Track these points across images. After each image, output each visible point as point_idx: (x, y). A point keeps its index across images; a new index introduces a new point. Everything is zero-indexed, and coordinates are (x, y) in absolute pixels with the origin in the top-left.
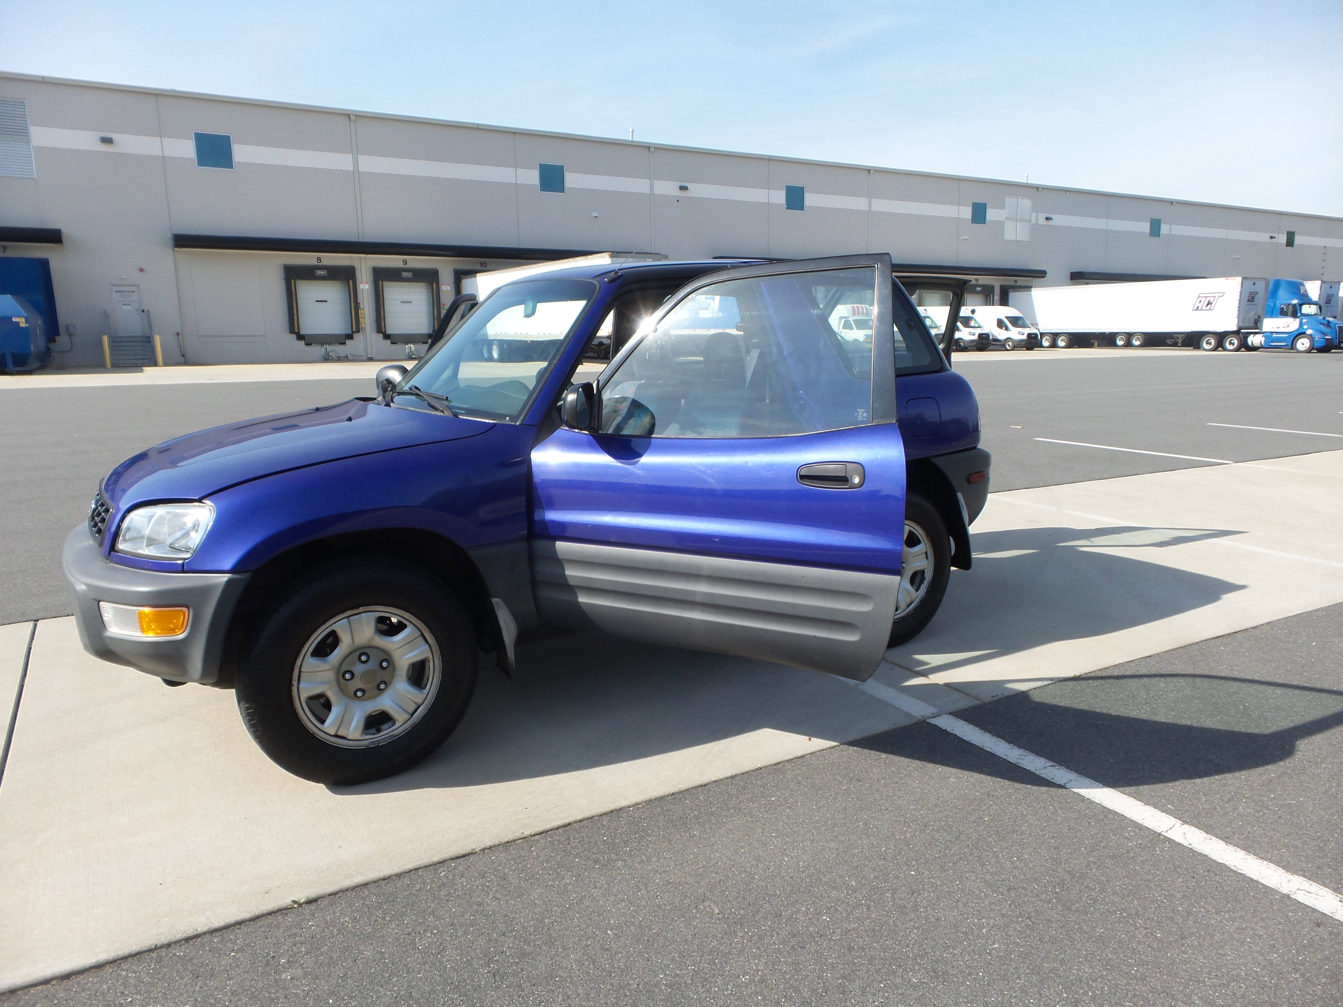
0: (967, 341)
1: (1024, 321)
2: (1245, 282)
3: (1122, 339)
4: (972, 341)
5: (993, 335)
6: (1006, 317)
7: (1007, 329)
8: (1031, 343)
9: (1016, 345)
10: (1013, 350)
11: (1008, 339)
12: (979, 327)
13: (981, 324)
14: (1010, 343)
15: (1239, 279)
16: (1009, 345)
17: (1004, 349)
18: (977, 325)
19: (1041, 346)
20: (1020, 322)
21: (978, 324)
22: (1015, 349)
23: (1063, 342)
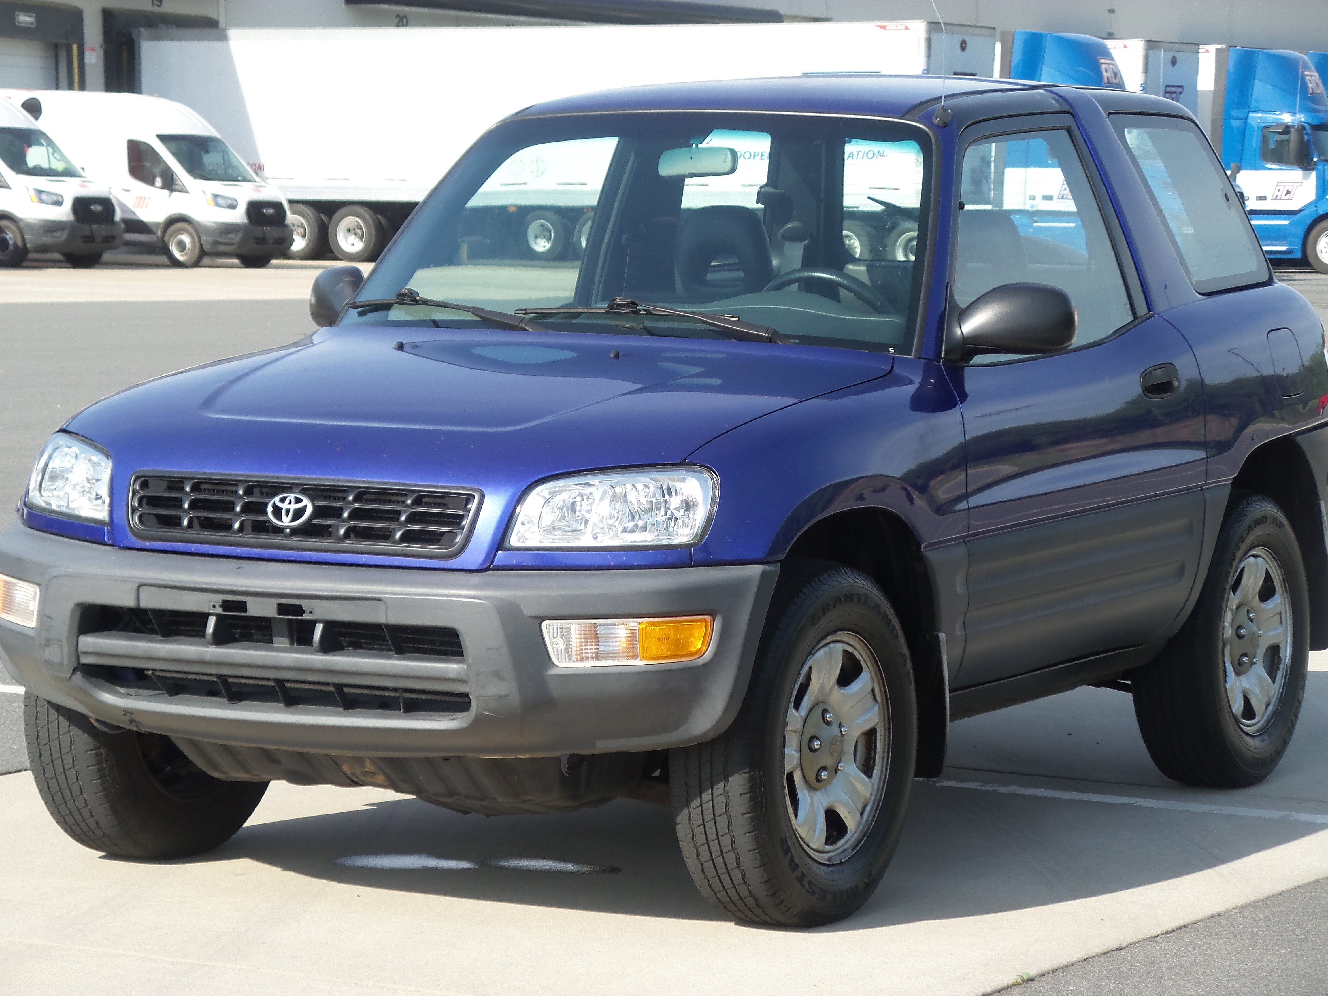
0: (30, 226)
1: (225, 152)
2: (935, 36)
3: (544, 233)
4: (52, 227)
5: (125, 209)
6: (163, 138)
7: (170, 183)
8: (262, 241)
9: (207, 247)
10: (196, 264)
11: (178, 220)
12: (68, 173)
13: (77, 164)
14: (186, 238)
15: (919, 29)
16: (181, 246)
17: (164, 259)
18: (59, 166)
19: (286, 254)
20: (210, 160)
21: (63, 158)
22: (206, 260)
23: (352, 239)
